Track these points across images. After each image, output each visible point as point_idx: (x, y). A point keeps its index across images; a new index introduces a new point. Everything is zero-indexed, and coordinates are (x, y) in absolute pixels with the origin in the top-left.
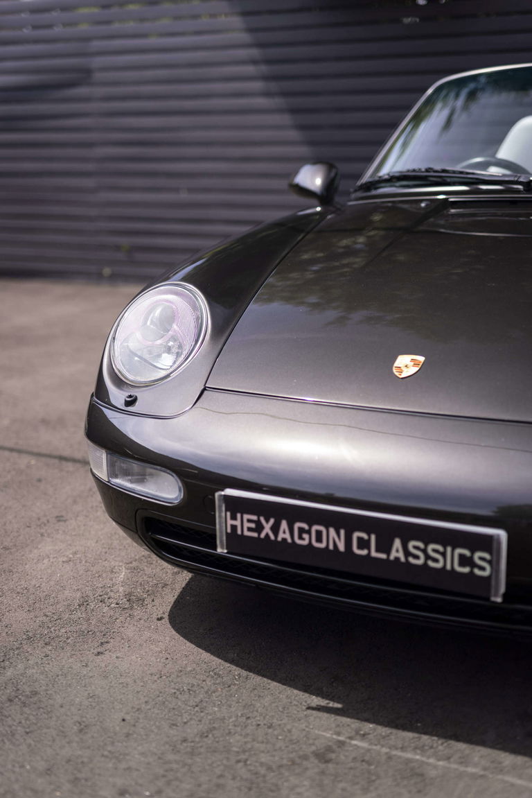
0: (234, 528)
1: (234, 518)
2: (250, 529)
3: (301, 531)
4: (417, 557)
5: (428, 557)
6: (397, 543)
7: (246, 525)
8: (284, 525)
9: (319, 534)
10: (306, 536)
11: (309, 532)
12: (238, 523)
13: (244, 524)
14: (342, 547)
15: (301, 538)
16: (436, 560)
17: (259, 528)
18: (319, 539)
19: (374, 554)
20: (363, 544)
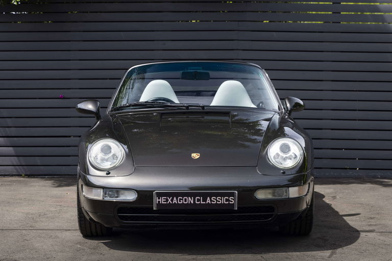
0: (159, 202)
1: (159, 199)
2: (164, 201)
3: (180, 199)
4: (214, 201)
5: (217, 201)
6: (208, 198)
7: (163, 200)
8: (175, 199)
9: (185, 199)
10: (181, 201)
11: (183, 199)
12: (160, 200)
13: (162, 200)
14: (192, 202)
15: (180, 201)
16: (219, 201)
17: (167, 200)
18: (186, 201)
19: (202, 203)
20: (199, 200)
